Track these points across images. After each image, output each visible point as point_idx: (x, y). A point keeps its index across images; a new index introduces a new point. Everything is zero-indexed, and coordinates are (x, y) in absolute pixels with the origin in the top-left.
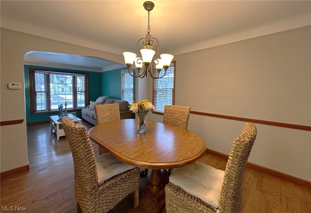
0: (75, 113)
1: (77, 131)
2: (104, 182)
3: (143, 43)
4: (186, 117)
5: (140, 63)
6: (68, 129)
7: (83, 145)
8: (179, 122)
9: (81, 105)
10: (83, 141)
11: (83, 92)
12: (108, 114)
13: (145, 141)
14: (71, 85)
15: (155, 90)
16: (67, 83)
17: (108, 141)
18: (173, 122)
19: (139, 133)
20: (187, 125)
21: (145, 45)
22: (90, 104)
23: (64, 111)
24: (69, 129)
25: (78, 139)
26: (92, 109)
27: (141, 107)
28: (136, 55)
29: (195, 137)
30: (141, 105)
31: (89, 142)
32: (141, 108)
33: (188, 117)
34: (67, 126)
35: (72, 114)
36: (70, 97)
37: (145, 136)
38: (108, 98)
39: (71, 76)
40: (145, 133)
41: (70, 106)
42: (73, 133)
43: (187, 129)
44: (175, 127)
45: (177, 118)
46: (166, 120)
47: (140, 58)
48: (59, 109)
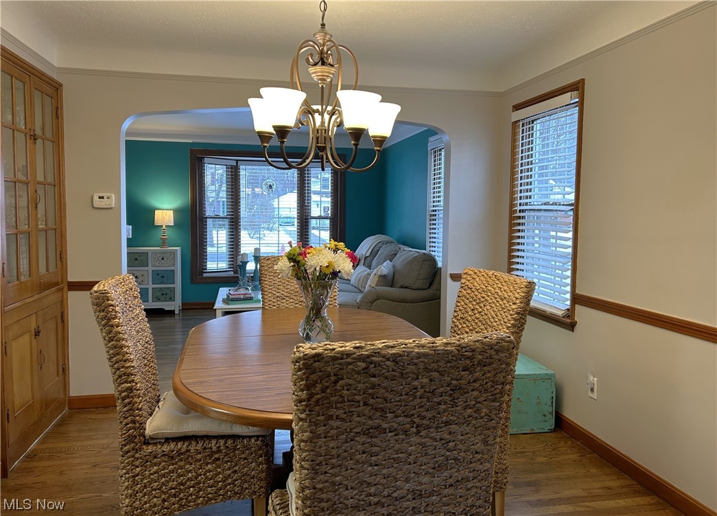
2: (163, 441)
45: (488, 320)
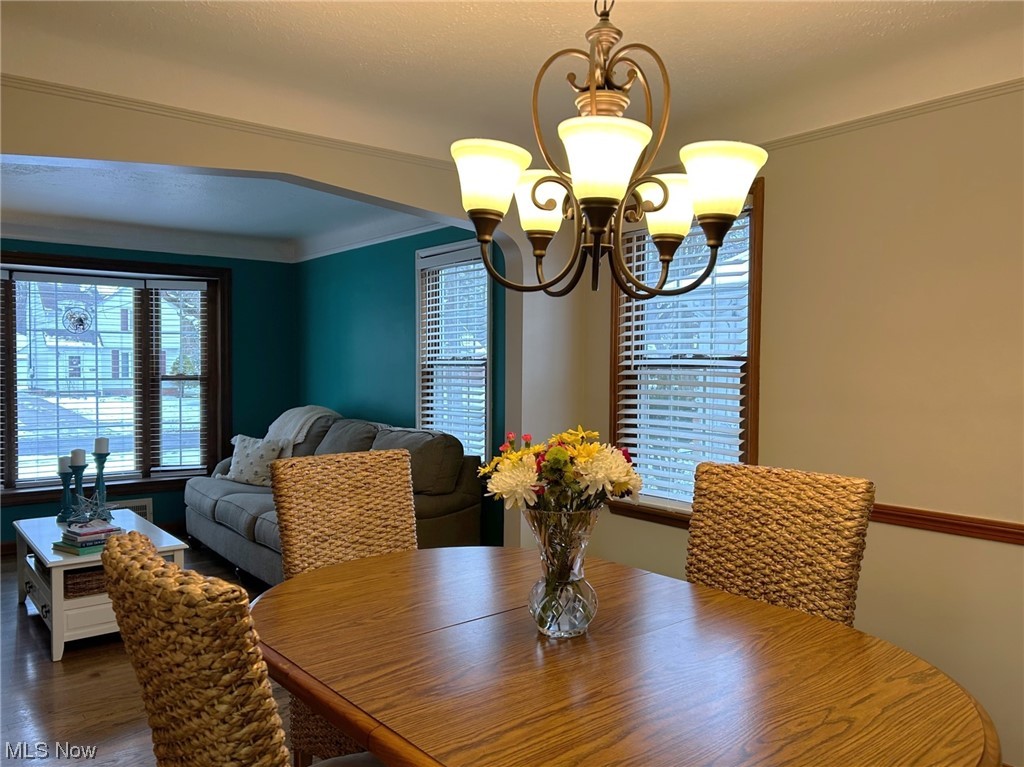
0: (148, 502)
1: (197, 615)
3: (572, 78)
4: (844, 543)
5: (550, 205)
6: (147, 602)
7: (227, 698)
8: (797, 573)
9: (182, 455)
10: (227, 677)
11: (194, 378)
12: (346, 512)
13: (579, 692)
14: (128, 341)
15: (628, 368)
16: (100, 328)
17: (363, 679)
18: (757, 574)
19: (543, 638)
20: (851, 596)
21: (585, 90)
22: (230, 454)
23: (89, 492)
24: (153, 599)
25: (203, 664)
26: (247, 483)
27: (554, 473)
28: (526, 157)
29: (922, 677)
30: (557, 461)
31: (260, 681)
32: (555, 483)
33: (855, 545)
34: (140, 586)
35: (133, 509)
36: (123, 411)
37: (584, 660)
38: (341, 416)
39: (130, 290)
40: (578, 640)
41: (123, 463)
42: (171, 625)
43: (848, 620)
44: (774, 608)
45: (779, 548)
46: (704, 557)
47: (552, 173)
48: (65, 476)
